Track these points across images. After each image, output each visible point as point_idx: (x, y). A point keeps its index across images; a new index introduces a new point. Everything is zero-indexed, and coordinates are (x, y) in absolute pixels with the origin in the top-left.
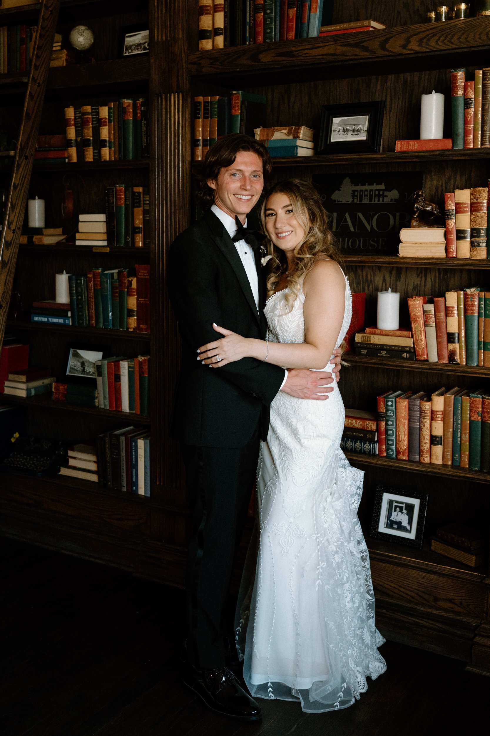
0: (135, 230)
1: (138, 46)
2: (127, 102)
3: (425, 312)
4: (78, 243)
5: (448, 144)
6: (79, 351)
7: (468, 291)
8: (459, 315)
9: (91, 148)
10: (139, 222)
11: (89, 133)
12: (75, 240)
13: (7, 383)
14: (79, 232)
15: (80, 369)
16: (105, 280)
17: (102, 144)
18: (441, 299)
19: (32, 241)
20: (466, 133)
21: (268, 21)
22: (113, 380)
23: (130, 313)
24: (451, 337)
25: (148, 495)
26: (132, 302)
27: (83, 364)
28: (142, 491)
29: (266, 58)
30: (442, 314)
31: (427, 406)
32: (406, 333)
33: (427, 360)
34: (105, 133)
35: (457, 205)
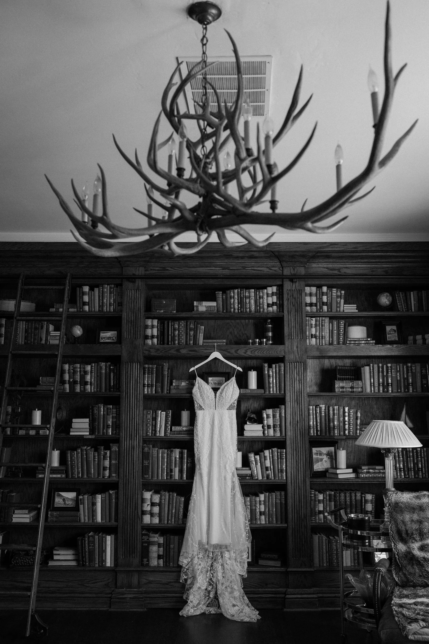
0: (108, 426)
1: (109, 338)
2: (103, 364)
3: (255, 459)
4: (71, 434)
5: (262, 391)
6: (60, 493)
7: (273, 449)
8: (270, 459)
9: (79, 385)
10: (110, 423)
11: (78, 378)
12: (70, 432)
13: (14, 516)
14: (72, 428)
15: (62, 502)
16: (90, 452)
17: (86, 383)
18: (262, 453)
19: (39, 434)
20: (269, 387)
21: (181, 335)
22: (90, 505)
23: (105, 469)
24: (267, 469)
25: (113, 566)
26: (107, 463)
27: (64, 500)
28: (108, 564)
29: (184, 351)
30: (263, 459)
31: (258, 499)
32: (247, 468)
33: (258, 479)
34: (88, 378)
35: (267, 415)
